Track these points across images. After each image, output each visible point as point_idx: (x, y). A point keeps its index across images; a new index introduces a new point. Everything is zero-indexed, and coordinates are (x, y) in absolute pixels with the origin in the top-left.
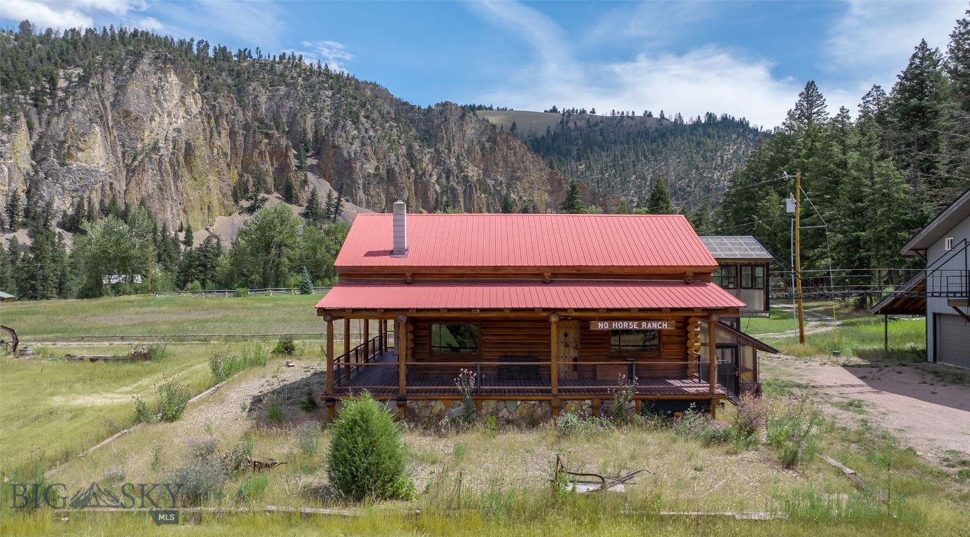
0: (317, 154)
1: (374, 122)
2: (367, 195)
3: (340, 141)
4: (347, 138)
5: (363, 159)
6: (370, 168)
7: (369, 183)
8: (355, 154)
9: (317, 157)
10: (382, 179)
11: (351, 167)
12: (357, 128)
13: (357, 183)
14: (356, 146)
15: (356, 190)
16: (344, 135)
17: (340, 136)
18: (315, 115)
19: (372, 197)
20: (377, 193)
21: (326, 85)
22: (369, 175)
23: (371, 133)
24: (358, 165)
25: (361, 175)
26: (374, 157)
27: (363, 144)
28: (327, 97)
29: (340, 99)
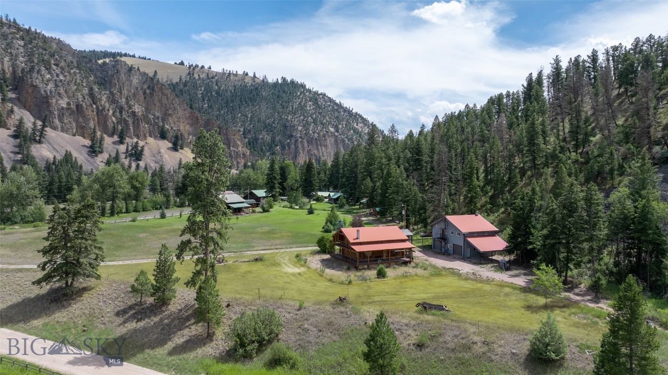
1: (62, 68)
2: (62, 123)
3: (37, 82)
4: (43, 80)
5: (57, 97)
6: (63, 103)
7: (63, 114)
8: (51, 92)
10: (73, 112)
11: (48, 102)
12: (50, 73)
13: (54, 114)
14: (51, 86)
15: (52, 119)
16: (40, 78)
17: (37, 78)
18: (11, 59)
19: (65, 124)
20: (70, 121)
22: (63, 108)
23: (61, 77)
24: (54, 101)
25: (56, 108)
26: (65, 95)
27: (56, 86)
28: (20, 46)
29: (31, 48)
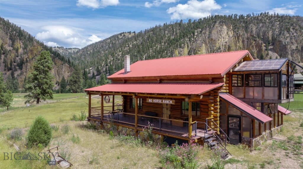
0: (273, 44)
1: (296, 30)
2: (293, 57)
3: (281, 39)
4: (284, 38)
5: (291, 44)
6: (294, 47)
7: (293, 53)
8: (288, 42)
9: (273, 45)
10: (299, 51)
11: (286, 48)
12: (289, 33)
13: (288, 53)
14: (288, 40)
15: (287, 55)
16: (283, 37)
17: (282, 37)
18: (272, 32)
19: (294, 58)
20: (297, 56)
21: (277, 20)
22: (293, 50)
23: (295, 34)
24: (289, 46)
25: (290, 50)
26: (296, 43)
27: (291, 39)
28: (277, 24)
29: (282, 24)
